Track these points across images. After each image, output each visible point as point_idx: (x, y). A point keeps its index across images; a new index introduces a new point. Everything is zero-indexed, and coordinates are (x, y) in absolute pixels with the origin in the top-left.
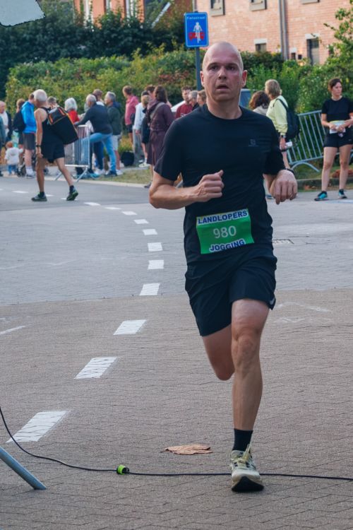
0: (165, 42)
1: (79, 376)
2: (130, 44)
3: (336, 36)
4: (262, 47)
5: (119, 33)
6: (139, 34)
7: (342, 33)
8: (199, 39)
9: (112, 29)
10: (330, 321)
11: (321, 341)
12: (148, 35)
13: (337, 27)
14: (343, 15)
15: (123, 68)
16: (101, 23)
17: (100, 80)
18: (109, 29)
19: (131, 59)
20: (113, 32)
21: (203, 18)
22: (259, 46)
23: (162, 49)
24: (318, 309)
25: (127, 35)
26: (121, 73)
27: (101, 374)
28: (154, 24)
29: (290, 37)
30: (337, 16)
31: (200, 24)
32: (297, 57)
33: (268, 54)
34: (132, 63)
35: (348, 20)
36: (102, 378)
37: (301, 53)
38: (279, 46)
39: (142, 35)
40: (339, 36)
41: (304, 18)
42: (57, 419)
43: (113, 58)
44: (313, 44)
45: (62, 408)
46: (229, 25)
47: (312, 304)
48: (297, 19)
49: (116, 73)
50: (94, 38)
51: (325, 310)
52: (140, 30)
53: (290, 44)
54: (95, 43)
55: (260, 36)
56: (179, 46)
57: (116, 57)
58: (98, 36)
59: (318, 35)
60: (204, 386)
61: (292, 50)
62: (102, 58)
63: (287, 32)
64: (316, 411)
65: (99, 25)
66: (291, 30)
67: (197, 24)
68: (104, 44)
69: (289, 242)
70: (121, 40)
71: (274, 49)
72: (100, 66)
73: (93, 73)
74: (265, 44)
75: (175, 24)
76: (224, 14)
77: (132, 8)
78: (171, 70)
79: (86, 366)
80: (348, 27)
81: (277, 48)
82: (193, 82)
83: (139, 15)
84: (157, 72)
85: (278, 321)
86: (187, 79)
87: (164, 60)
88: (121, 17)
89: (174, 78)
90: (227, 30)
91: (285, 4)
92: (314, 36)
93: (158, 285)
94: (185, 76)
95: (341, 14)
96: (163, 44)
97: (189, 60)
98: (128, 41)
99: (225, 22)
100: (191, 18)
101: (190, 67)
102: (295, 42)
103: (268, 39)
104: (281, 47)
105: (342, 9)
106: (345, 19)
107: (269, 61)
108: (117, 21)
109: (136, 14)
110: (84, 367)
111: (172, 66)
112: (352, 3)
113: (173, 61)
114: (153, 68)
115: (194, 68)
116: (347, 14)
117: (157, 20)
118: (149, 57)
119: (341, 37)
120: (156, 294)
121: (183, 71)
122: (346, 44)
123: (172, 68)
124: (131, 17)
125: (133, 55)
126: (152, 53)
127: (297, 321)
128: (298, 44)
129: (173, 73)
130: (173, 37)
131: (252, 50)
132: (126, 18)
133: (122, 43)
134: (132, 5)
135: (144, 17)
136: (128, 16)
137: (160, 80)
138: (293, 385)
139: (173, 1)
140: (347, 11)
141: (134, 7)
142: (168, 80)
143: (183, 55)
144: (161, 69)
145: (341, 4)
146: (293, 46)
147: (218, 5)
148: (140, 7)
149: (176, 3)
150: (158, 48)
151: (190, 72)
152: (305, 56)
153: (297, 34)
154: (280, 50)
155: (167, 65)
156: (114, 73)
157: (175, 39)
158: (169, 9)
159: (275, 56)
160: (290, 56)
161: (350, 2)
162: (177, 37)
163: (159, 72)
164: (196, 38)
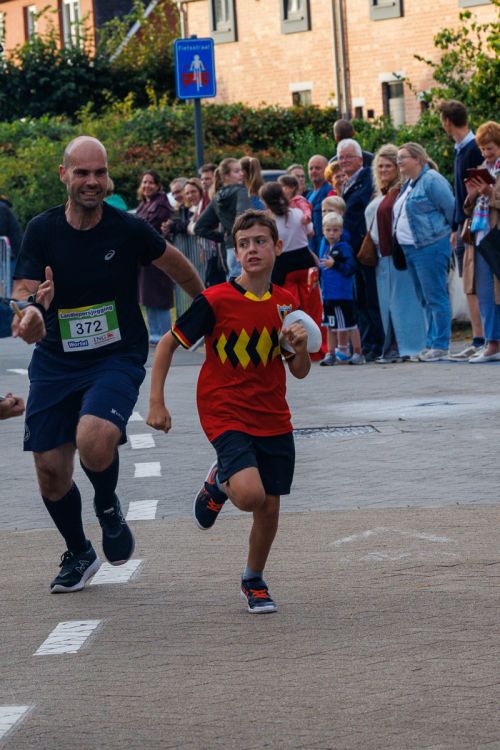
0: (134, 91)
1: (41, 651)
2: (72, 94)
3: (436, 77)
4: (303, 98)
5: (53, 75)
6: (87, 76)
7: (447, 71)
8: (199, 84)
9: (40, 68)
10: (455, 557)
11: (441, 588)
12: (103, 79)
13: (437, 61)
14: (449, 40)
15: (62, 137)
16: (20, 57)
17: (22, 158)
18: (35, 69)
19: (75, 121)
20: (42, 74)
21: (207, 48)
22: (296, 96)
23: (130, 103)
24: (433, 538)
25: (66, 80)
26: (60, 144)
27: (78, 648)
28: (112, 58)
29: (353, 79)
30: (437, 43)
31: (200, 59)
32: (365, 114)
33: (313, 109)
34: (79, 127)
35: (457, 49)
36: (81, 653)
37: (371, 107)
38: (333, 95)
39: (93, 79)
40: (441, 76)
41: (376, 46)
42: (14, 719)
43: (44, 119)
44: (394, 90)
45: (20, 701)
46: (246, 60)
47: (421, 530)
48: (365, 47)
49: (51, 145)
50: (9, 85)
51: (444, 539)
52: (89, 70)
53: (353, 92)
54: (10, 95)
55: (302, 77)
56: (159, 97)
57: (50, 117)
58: (16, 81)
59: (403, 75)
60: (254, 664)
61: (356, 102)
62: (23, 120)
63: (347, 70)
64: (444, 699)
65: (17, 63)
66: (353, 66)
67: (197, 57)
68: (27, 96)
69: (371, 430)
70: (58, 87)
71: (324, 99)
72: (22, 133)
73: (10, 146)
74: (308, 91)
75: (151, 60)
76: (236, 39)
77: (73, 32)
78: (146, 140)
79: (51, 635)
80: (456, 60)
81: (330, 99)
82: (184, 158)
83: (87, 43)
84: (122, 143)
85: (367, 558)
86: (175, 155)
87: (134, 121)
88: (55, 48)
89: (151, 153)
90: (242, 68)
91: (344, 21)
92: (398, 77)
93: (155, 502)
94: (170, 150)
95: (445, 39)
96: (131, 95)
97: (177, 122)
98: (69, 89)
99: (237, 53)
100: (185, 48)
101: (179, 133)
102: (362, 87)
103: (315, 83)
104: (336, 96)
105: (446, 30)
106: (451, 46)
107: (317, 122)
108: (48, 54)
109: (81, 41)
110: (47, 636)
111: (147, 131)
112: (464, 18)
113: (149, 124)
114: (115, 136)
115: (186, 136)
116: (456, 39)
117: (118, 52)
118: (109, 116)
119: (445, 78)
120: (152, 517)
121: (166, 142)
122: (453, 90)
123: (148, 137)
124: (73, 47)
125: (80, 114)
126: (112, 111)
127: (398, 557)
128: (365, 91)
129: (150, 144)
130: (149, 82)
131: (287, 103)
132: (63, 50)
133: (59, 93)
134: (73, 27)
135: (96, 46)
136: (68, 46)
137: (127, 157)
138: (402, 660)
139: (146, 19)
140: (456, 34)
141: (77, 30)
142: (140, 157)
143: (165, 113)
144: (130, 138)
145: (444, 19)
146: (358, 96)
147: (225, 24)
148: (87, 29)
149: (151, 22)
150: (123, 101)
151: (179, 142)
152: (379, 112)
153: (365, 73)
154: (335, 102)
155: (139, 130)
156: (46, 145)
157: (150, 85)
158: (139, 33)
159: (326, 112)
160: (354, 113)
161: (458, 16)
162: (154, 82)
163: (126, 144)
164: (195, 83)
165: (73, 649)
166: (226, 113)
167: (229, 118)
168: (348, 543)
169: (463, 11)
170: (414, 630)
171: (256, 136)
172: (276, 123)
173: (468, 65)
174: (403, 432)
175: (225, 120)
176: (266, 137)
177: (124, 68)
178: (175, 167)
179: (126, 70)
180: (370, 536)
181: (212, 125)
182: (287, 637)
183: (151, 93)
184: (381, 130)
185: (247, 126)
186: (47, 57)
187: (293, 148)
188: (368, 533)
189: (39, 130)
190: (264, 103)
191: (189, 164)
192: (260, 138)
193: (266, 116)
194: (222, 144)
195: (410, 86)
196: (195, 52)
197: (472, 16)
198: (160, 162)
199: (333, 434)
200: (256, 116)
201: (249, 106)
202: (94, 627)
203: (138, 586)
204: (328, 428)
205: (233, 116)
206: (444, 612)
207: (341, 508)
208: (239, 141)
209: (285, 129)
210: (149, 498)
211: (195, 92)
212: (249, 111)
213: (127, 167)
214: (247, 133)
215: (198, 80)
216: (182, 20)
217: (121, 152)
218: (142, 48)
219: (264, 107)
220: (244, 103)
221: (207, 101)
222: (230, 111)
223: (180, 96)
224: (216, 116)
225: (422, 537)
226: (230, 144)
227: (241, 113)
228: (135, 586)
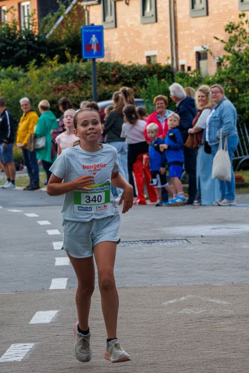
0: (59, 54)
1: (2, 360)
2: (25, 55)
3: (225, 49)
4: (152, 59)
5: (14, 45)
6: (34, 46)
7: (232, 46)
8: (95, 51)
9: (8, 41)
10: (230, 312)
11: (222, 329)
12: (42, 48)
13: (227, 40)
14: (233, 28)
15: (19, 78)
18: (5, 41)
19: (26, 71)
20: (8, 44)
21: (99, 31)
22: (149, 58)
23: (56, 61)
24: (218, 301)
25: (22, 47)
26: (17, 83)
27: (22, 358)
28: (47, 36)
29: (180, 50)
30: (226, 30)
31: (96, 37)
32: (186, 68)
33: (158, 65)
34: (28, 74)
35: (237, 33)
36: (23, 361)
37: (190, 65)
38: (169, 58)
39: (37, 47)
40: (228, 49)
41: (193, 32)
43: (9, 68)
44: (202, 56)
46: (121, 38)
47: (212, 297)
48: (187, 32)
49: (13, 83)
51: (225, 303)
52: (35, 42)
53: (179, 56)
55: (152, 48)
56: (73, 57)
57: (13, 67)
59: (207, 47)
61: (181, 62)
63: (176, 44)
66: (180, 42)
67: (94, 36)
69: (186, 242)
70: (17, 51)
71: (164, 60)
74: (155, 56)
75: (68, 37)
76: (116, 26)
77: (26, 21)
78: (65, 81)
79: (7, 351)
80: (236, 40)
81: (167, 60)
82: (86, 91)
83: (34, 27)
84: (52, 82)
85: (182, 312)
86: (81, 89)
87: (59, 71)
88: (16, 29)
89: (68, 88)
90: (118, 42)
91: (175, 17)
92: (205, 49)
93: (66, 279)
94: (78, 87)
95: (231, 28)
96: (57, 56)
97: (82, 72)
98: (23, 53)
99: (116, 34)
100: (87, 31)
101: (83, 77)
102: (184, 54)
103: (159, 51)
104: (170, 59)
105: (231, 23)
106: (234, 32)
107: (159, 73)
108: (12, 33)
109: (31, 26)
110: (5, 351)
111: (66, 76)
112: (242, 17)
113: (66, 73)
114: (47, 78)
115: (87, 79)
116: (237, 28)
117: (51, 32)
118: (44, 68)
119: (230, 50)
120: (65, 288)
121: (77, 82)
122: (235, 56)
123: (66, 79)
124: (26, 29)
125: (29, 66)
126: (46, 65)
127: (199, 312)
128: (187, 56)
129: (67, 83)
130: (67, 49)
131: (143, 62)
132: (21, 31)
133: (18, 54)
134: (26, 18)
135: (39, 29)
136: (23, 29)
137: (54, 90)
138: (200, 368)
139: (67, 15)
140: (237, 25)
141: (28, 20)
142: (62, 90)
143: (76, 66)
144: (56, 80)
145: (230, 17)
146: (182, 58)
147: (110, 18)
148: (34, 20)
149: (69, 16)
150: (52, 60)
151: (83, 82)
152: (194, 68)
153: (186, 46)
154: (170, 62)
155: (62, 76)
156: (10, 83)
157: (68, 50)
158: (62, 22)
159: (165, 67)
160: (180, 68)
161: (238, 16)
162: (70, 49)
163: (54, 83)
164: (93, 50)
165: (19, 359)
166: (110, 67)
167: (111, 70)
168: (171, 304)
169: (241, 13)
170: (207, 351)
171: (126, 80)
172: (137, 73)
173: (243, 43)
174: (203, 243)
175: (109, 70)
176: (131, 80)
177: (54, 41)
178: (81, 96)
179: (55, 42)
180: (184, 300)
181: (102, 73)
182: (137, 354)
183: (68, 55)
184: (194, 78)
185: (121, 74)
186: (12, 35)
187: (146, 87)
188: (183, 298)
189: (6, 75)
190: (130, 62)
191: (88, 95)
192: (128, 81)
193: (132, 69)
194: (107, 84)
195: (211, 54)
196: (93, 33)
197: (246, 16)
198: (73, 93)
199: (165, 244)
200: (126, 68)
201: (123, 63)
202: (31, 347)
203: (56, 325)
204: (162, 240)
205: (113, 68)
206: (224, 342)
207: (168, 285)
208: (117, 82)
209: (142, 76)
210: (63, 277)
211: (93, 55)
212: (122, 66)
213: (54, 96)
214: (121, 78)
215: (94, 48)
216: (86, 16)
217: (51, 87)
218: (64, 30)
219: (130, 64)
220: (119, 61)
221: (99, 60)
222: (112, 66)
223: (84, 57)
224: (104, 68)
225: (213, 301)
226: (112, 84)
227: (118, 67)
228: (54, 325)
